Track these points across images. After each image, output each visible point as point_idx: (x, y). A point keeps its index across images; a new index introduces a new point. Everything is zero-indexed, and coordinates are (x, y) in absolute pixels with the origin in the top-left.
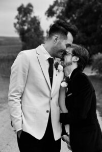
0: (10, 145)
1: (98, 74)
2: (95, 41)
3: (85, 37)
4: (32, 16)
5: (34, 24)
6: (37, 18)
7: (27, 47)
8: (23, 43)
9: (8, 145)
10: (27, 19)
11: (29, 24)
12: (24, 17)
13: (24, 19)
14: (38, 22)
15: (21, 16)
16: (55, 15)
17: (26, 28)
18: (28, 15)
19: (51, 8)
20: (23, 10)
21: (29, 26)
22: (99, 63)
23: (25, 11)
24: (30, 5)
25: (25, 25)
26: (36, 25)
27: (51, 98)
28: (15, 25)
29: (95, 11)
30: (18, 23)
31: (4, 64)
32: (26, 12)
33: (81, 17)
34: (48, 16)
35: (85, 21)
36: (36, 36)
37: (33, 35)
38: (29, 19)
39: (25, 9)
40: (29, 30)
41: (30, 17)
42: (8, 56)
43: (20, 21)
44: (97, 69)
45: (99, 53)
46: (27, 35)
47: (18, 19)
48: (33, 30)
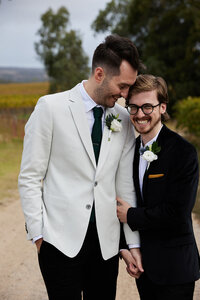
0: (26, 265)
1: (188, 135)
2: (183, 75)
3: (165, 68)
4: (68, 29)
5: (71, 44)
6: (77, 34)
7: (59, 87)
8: (52, 79)
9: (22, 264)
10: (58, 35)
11: (61, 45)
12: (52, 31)
13: (53, 35)
14: (77, 40)
15: (47, 30)
16: (110, 29)
17: (55, 51)
18: (61, 28)
19: (103, 15)
20: (51, 18)
21: (62, 48)
22: (189, 115)
23: (54, 21)
24: (63, 10)
25: (55, 47)
26: (75, 46)
27: (96, 184)
28: (37, 46)
29: (182, 21)
30: (42, 42)
31: (15, 117)
32: (57, 22)
33: (157, 32)
34: (97, 30)
35: (164, 39)
36: (75, 66)
37: (70, 65)
38: (63, 36)
39: (55, 18)
40: (61, 55)
41: (64, 32)
42: (24, 103)
43: (46, 39)
44: (185, 126)
45: (189, 98)
46: (57, 64)
47: (42, 35)
48: (69, 56)
